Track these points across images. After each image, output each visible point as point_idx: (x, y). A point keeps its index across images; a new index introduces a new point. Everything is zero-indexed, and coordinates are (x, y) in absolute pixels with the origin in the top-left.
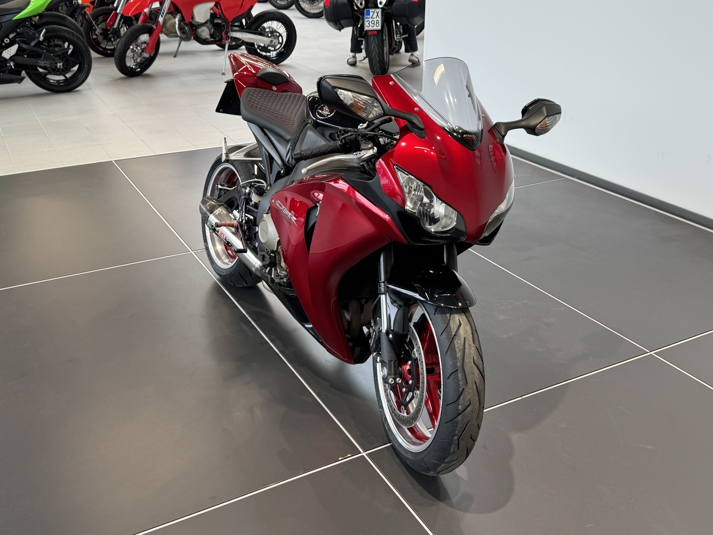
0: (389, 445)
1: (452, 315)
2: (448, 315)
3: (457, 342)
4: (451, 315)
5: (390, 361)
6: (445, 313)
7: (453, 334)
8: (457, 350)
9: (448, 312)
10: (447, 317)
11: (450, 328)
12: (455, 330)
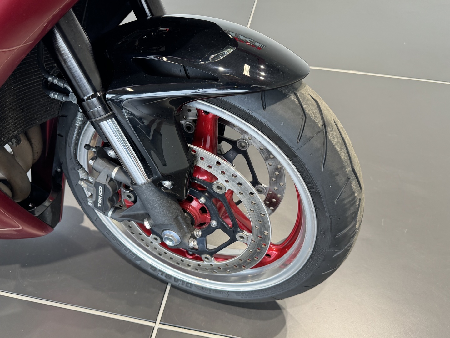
0: (169, 288)
1: (298, 93)
2: (293, 97)
3: (332, 135)
4: (295, 94)
5: (176, 219)
6: (285, 96)
7: (320, 125)
8: (338, 149)
9: (289, 92)
10: (293, 102)
11: (311, 118)
12: (319, 116)
